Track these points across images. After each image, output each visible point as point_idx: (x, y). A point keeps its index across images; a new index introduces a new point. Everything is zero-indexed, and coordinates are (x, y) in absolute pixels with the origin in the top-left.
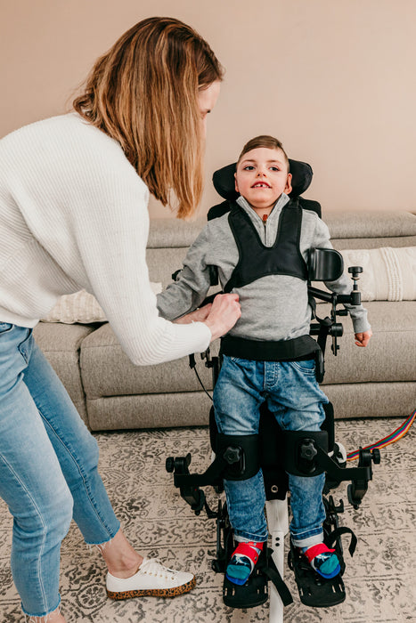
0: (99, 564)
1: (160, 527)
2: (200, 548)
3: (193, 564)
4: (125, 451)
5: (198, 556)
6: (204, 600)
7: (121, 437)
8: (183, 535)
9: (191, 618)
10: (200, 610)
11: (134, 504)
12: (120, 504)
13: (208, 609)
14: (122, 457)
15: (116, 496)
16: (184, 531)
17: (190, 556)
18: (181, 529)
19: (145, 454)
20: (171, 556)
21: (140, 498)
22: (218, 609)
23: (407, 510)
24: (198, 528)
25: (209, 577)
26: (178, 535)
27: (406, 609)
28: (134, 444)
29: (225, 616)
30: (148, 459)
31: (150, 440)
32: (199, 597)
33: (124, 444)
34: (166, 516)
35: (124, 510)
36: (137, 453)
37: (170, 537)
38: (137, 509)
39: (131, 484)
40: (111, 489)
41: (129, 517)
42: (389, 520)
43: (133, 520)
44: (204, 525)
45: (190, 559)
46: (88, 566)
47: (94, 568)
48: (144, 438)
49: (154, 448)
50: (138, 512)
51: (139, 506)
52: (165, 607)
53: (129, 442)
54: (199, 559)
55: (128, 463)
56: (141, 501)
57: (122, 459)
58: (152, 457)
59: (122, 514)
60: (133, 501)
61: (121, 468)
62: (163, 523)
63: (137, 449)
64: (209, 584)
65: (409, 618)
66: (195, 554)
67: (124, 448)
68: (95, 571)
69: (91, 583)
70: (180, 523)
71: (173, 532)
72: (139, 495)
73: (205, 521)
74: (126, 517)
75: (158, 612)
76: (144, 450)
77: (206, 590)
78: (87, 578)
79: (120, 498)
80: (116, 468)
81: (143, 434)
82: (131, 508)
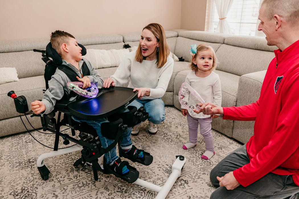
0: (25, 186)
1: (48, 165)
2: (70, 167)
3: (70, 173)
4: (15, 143)
5: (71, 170)
6: (82, 183)
7: (10, 138)
8: (61, 165)
9: (79, 190)
10: (82, 187)
11: (31, 161)
12: (23, 162)
13: (85, 185)
14: (14, 145)
15: (19, 160)
16: (60, 164)
17: (68, 171)
18: (59, 163)
19: (26, 142)
20: (59, 173)
21: (32, 158)
22: (89, 184)
23: (144, 136)
24: (66, 161)
25: (80, 175)
26: (58, 166)
27: (157, 163)
28: (18, 140)
29: (93, 185)
30: (29, 143)
31: (26, 137)
32: (79, 183)
33: (13, 141)
34: (49, 161)
35: (27, 164)
36: (21, 143)
37: (55, 167)
38: (33, 162)
39: (25, 154)
40: (16, 158)
41: (31, 166)
42: (139, 140)
43: (33, 166)
44: (68, 159)
45: (68, 172)
46: (20, 188)
47: (24, 188)
48: (22, 137)
49: (29, 139)
50: (35, 163)
51: (34, 161)
52: (65, 190)
53: (15, 139)
54: (72, 171)
55: (19, 147)
56: (33, 159)
57: (15, 146)
58: (30, 142)
59: (27, 166)
60: (29, 160)
61: (16, 150)
62: (49, 163)
63: (21, 141)
64: (81, 178)
65: (159, 165)
66: (69, 170)
67: (13, 142)
68: (25, 189)
69: (25, 193)
70: (57, 161)
71: (55, 165)
72: (31, 157)
73: (68, 158)
74: (29, 166)
75: (63, 193)
76: (24, 141)
77: (80, 180)
78: (22, 192)
79: (23, 160)
80: (14, 150)
81: (21, 135)
82: (30, 162)
